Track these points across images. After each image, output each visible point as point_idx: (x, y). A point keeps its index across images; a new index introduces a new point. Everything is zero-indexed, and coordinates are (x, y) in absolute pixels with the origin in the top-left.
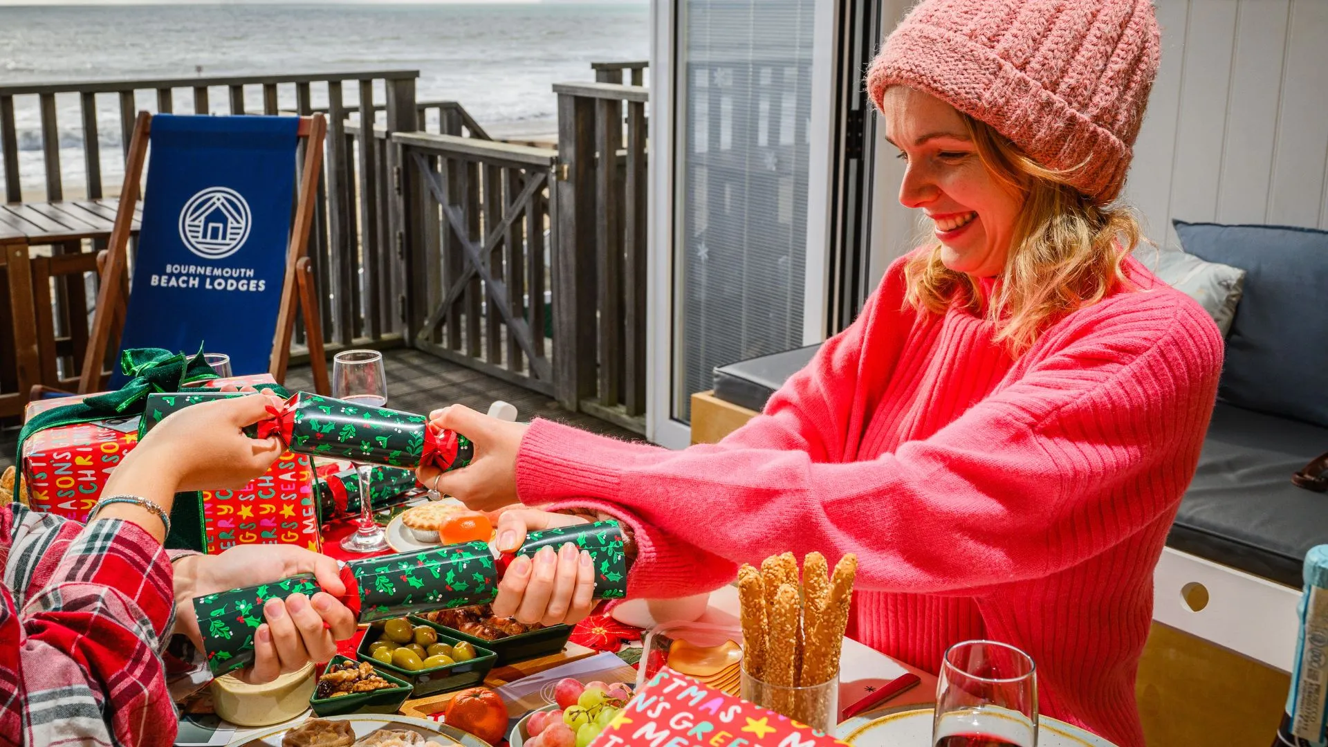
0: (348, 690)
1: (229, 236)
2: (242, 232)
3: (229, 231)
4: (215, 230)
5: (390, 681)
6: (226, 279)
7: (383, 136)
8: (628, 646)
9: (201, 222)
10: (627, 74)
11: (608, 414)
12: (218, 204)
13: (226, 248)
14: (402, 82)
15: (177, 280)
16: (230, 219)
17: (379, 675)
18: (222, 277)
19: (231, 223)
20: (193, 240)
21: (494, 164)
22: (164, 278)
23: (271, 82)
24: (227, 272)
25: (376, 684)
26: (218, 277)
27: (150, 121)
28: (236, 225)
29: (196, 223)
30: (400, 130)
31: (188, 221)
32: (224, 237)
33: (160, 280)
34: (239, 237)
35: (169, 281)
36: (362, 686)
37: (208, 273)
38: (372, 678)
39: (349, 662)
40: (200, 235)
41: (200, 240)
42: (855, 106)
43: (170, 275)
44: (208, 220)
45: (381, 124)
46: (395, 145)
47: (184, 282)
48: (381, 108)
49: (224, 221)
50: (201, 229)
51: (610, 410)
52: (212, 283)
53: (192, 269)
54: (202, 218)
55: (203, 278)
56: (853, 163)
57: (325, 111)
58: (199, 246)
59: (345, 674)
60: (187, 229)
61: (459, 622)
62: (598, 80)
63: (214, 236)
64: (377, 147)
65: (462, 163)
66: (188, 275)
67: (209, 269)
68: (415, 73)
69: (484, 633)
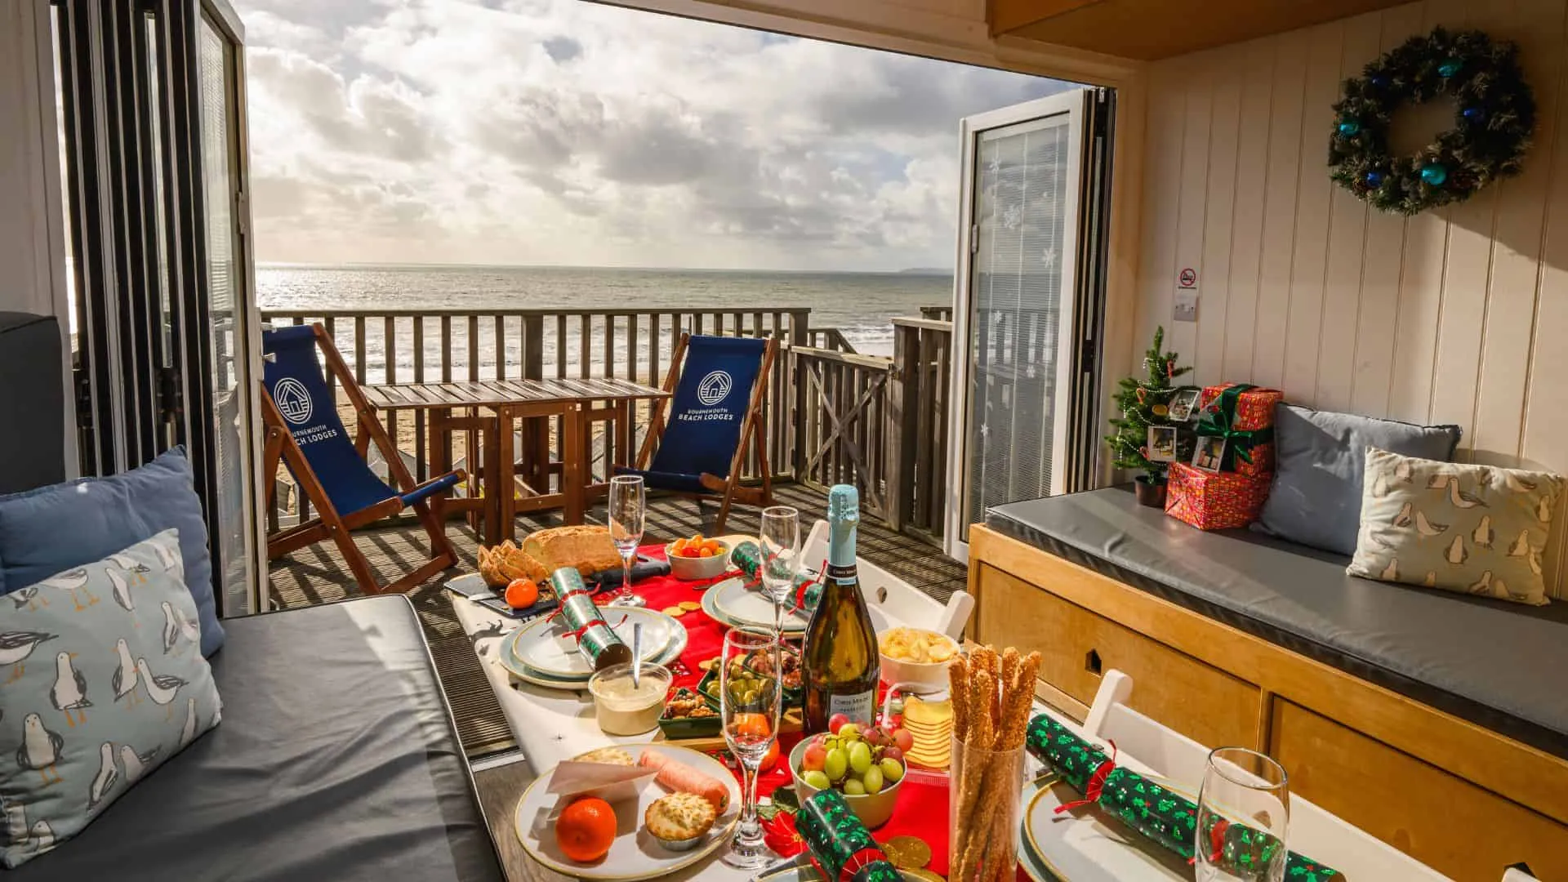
0: (685, 715)
1: (720, 394)
2: (726, 391)
3: (720, 391)
4: (714, 392)
6: (715, 415)
7: (786, 348)
9: (708, 388)
10: (943, 314)
11: (918, 533)
12: (717, 379)
13: (717, 400)
14: (800, 315)
15: (692, 417)
16: (722, 386)
17: (708, 706)
18: (712, 414)
20: (703, 397)
22: (686, 416)
24: (715, 411)
25: (703, 712)
26: (710, 414)
27: (686, 338)
28: (724, 388)
29: (706, 389)
30: (796, 344)
31: (702, 388)
32: (717, 395)
33: (684, 418)
34: (724, 394)
36: (693, 713)
37: (707, 412)
38: (703, 707)
39: (689, 694)
40: (707, 394)
41: (706, 397)
42: (1089, 337)
43: (689, 415)
44: (712, 387)
45: (786, 341)
46: (793, 354)
47: (695, 417)
48: (786, 331)
49: (719, 387)
50: (708, 392)
51: (921, 531)
52: (707, 418)
53: (700, 411)
54: (709, 386)
55: (703, 415)
58: (705, 400)
59: (684, 703)
60: (701, 391)
62: (924, 318)
63: (713, 395)
64: (782, 355)
65: (834, 366)
66: (697, 414)
67: (707, 410)
68: (809, 310)
69: (786, 682)
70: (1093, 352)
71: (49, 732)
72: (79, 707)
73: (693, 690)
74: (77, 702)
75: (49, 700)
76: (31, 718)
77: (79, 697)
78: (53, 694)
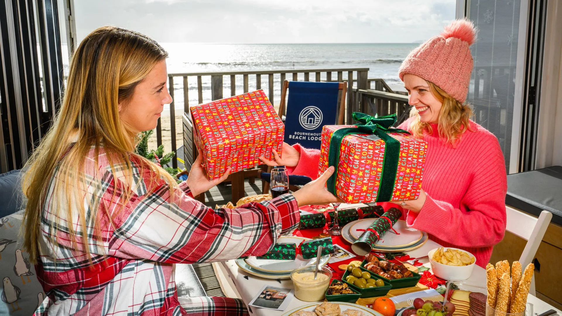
0: (338, 293)
1: (315, 122)
2: (320, 121)
3: (315, 120)
4: (311, 120)
5: (353, 291)
6: (314, 137)
7: (356, 91)
8: (440, 287)
9: (306, 118)
12: (312, 112)
13: (314, 126)
14: (363, 72)
15: (298, 137)
16: (316, 117)
17: (349, 289)
18: (313, 136)
19: (316, 118)
20: (303, 124)
21: (394, 101)
22: (294, 136)
23: (318, 72)
24: (315, 134)
25: (349, 292)
26: (312, 136)
27: (288, 84)
28: (317, 119)
29: (305, 118)
30: (362, 88)
31: (302, 118)
32: (314, 123)
33: (292, 137)
34: (319, 123)
35: (295, 137)
36: (343, 292)
37: (309, 135)
38: (347, 289)
39: (339, 283)
40: (306, 122)
41: (306, 124)
42: (533, 85)
43: (296, 135)
44: (308, 117)
45: (355, 86)
46: (359, 94)
47: (301, 138)
48: (355, 81)
49: (314, 117)
50: (306, 120)
52: (310, 138)
53: (304, 134)
54: (307, 116)
55: (307, 136)
56: (531, 106)
57: (347, 81)
58: (306, 126)
59: (337, 287)
60: (302, 120)
61: (378, 271)
63: (311, 122)
64: (353, 94)
65: (383, 101)
66: (302, 135)
67: (309, 133)
68: (368, 69)
69: (387, 276)
70: (535, 93)
71: (14, 286)
72: (27, 275)
73: (340, 280)
74: (26, 273)
75: (13, 271)
76: (6, 279)
77: (27, 270)
78: (15, 268)
